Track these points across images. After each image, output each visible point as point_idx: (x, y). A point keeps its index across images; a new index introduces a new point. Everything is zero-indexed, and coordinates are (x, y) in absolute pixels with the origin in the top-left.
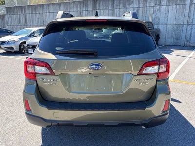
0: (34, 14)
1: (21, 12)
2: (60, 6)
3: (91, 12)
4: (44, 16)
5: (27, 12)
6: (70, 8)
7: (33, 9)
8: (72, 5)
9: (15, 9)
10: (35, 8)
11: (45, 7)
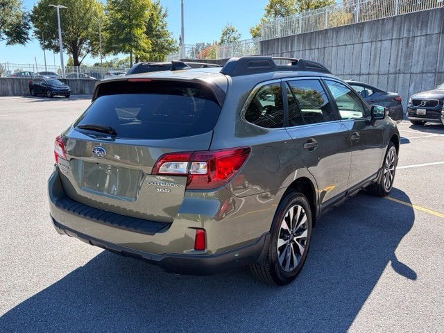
0: (307, 52)
1: (284, 48)
2: (362, 29)
3: (434, 40)
4: (326, 54)
5: (295, 48)
6: (383, 34)
7: (307, 39)
8: (389, 26)
9: (276, 43)
10: (310, 39)
11: (330, 34)
